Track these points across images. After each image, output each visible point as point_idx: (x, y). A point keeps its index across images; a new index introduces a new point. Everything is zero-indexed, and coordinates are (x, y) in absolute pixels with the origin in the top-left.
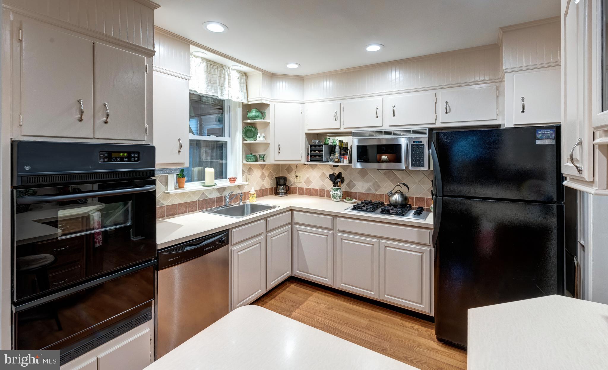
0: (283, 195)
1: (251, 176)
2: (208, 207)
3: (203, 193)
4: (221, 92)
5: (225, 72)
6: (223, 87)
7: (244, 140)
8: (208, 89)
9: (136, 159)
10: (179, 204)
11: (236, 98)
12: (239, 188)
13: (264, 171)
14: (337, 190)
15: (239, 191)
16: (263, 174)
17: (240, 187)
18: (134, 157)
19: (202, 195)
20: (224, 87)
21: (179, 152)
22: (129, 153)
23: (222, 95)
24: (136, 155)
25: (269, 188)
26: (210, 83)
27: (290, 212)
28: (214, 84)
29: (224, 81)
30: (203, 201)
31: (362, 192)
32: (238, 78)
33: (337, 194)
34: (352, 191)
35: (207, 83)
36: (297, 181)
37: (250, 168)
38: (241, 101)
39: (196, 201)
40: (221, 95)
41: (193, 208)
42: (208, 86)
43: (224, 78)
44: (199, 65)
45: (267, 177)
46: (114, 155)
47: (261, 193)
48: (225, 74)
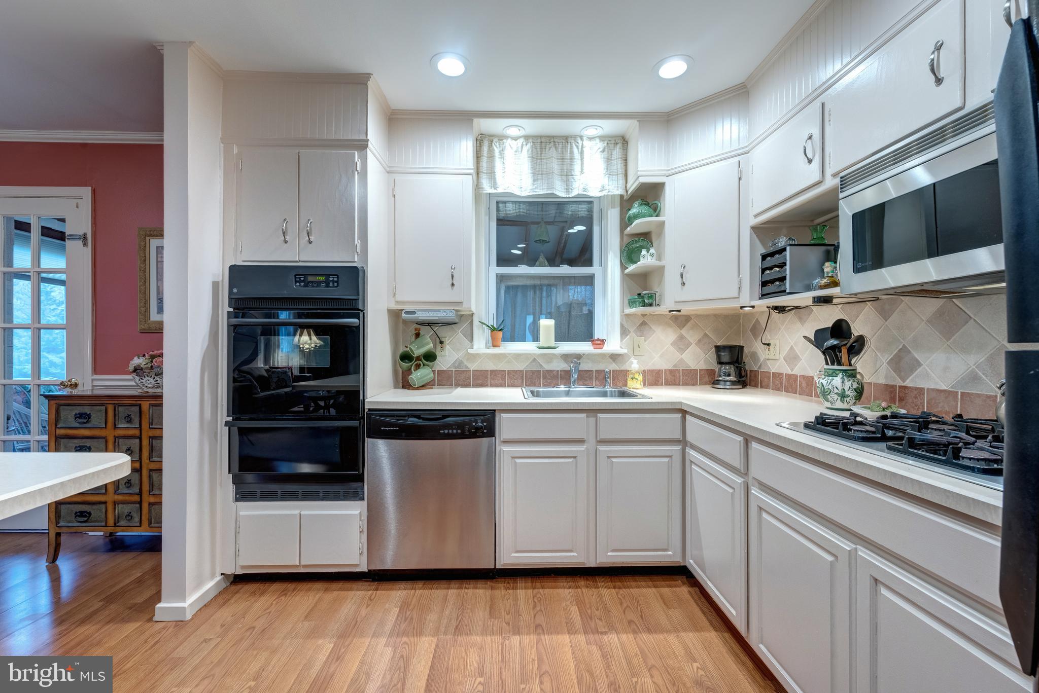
0: (728, 387)
1: (645, 341)
2: (543, 383)
3: (534, 360)
4: (567, 186)
5: (572, 148)
6: (569, 175)
7: (623, 267)
8: (536, 186)
9: (336, 284)
10: (492, 371)
11: (600, 190)
12: (614, 361)
13: (684, 332)
14: (833, 374)
15: (613, 367)
16: (681, 338)
17: (614, 357)
18: (333, 281)
19: (531, 362)
20: (572, 175)
21: (453, 285)
22: (328, 276)
23: (568, 190)
24: (336, 279)
25: (701, 370)
26: (538, 174)
27: (679, 415)
28: (547, 174)
29: (571, 164)
30: (533, 372)
31: (944, 387)
32: (603, 151)
33: (830, 387)
34: (908, 383)
35: (533, 176)
36: (770, 357)
37: (644, 324)
38: (609, 192)
39: (521, 371)
40: (567, 192)
41: (516, 381)
42: (534, 180)
43: (572, 159)
44: (520, 150)
45: (693, 345)
46: (310, 279)
47: (674, 376)
48: (572, 152)
